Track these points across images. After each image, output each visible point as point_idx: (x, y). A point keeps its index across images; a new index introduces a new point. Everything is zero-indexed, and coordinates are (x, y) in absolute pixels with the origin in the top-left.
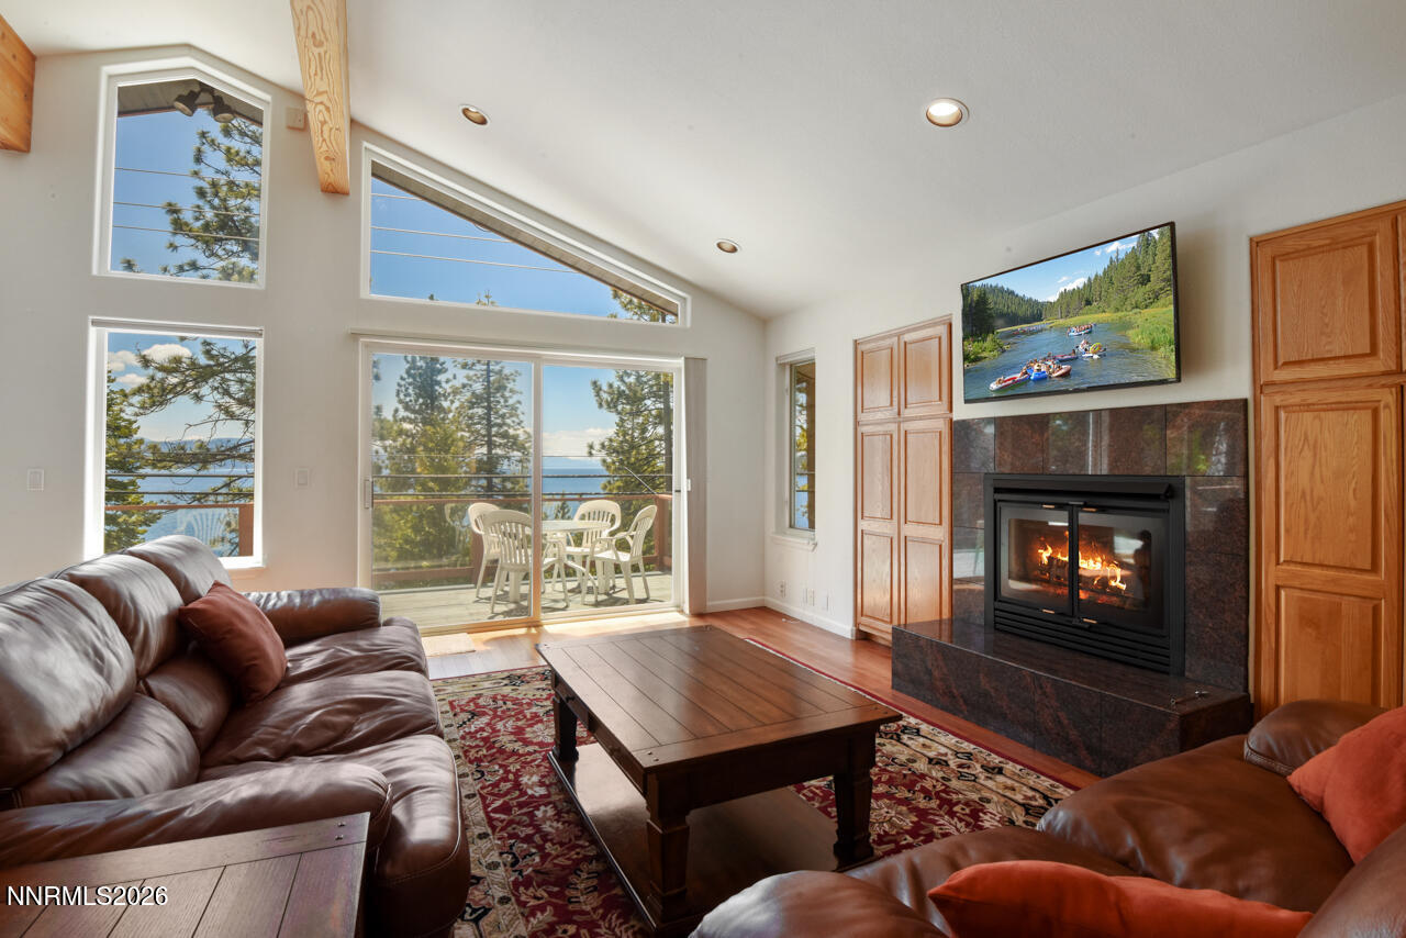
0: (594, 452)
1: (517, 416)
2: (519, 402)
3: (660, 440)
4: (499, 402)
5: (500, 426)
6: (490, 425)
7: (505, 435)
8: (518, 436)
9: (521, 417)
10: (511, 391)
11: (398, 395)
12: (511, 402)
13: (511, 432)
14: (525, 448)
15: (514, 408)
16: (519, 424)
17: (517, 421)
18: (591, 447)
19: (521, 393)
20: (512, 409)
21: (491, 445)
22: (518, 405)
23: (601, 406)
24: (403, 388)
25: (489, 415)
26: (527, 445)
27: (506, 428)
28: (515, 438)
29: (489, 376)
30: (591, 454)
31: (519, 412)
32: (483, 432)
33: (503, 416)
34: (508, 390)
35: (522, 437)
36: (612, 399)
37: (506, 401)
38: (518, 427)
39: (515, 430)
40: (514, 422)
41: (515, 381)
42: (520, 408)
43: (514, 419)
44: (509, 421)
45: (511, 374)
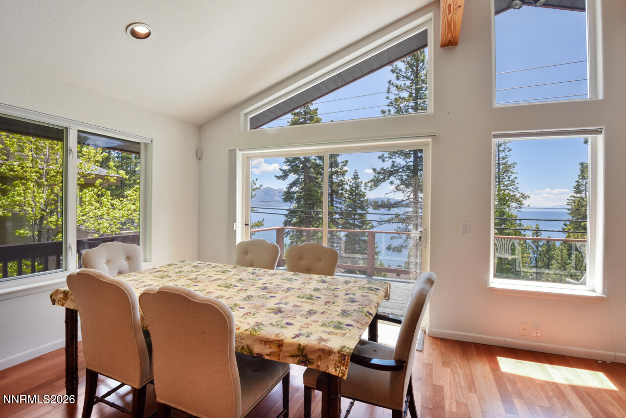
1: (514, 185)
2: (516, 178)
4: (504, 178)
5: (505, 190)
7: (508, 195)
8: (515, 195)
9: (517, 185)
10: (512, 173)
12: (512, 178)
14: (520, 201)
16: (516, 189)
19: (517, 173)
20: (512, 182)
22: (515, 180)
25: (499, 184)
27: (507, 191)
29: (499, 166)
31: (515, 183)
33: (507, 186)
34: (510, 172)
35: (518, 195)
37: (509, 178)
38: (515, 190)
39: (513, 192)
40: (513, 188)
41: (514, 167)
42: (517, 181)
43: (513, 187)
44: (510, 188)
45: (512, 164)
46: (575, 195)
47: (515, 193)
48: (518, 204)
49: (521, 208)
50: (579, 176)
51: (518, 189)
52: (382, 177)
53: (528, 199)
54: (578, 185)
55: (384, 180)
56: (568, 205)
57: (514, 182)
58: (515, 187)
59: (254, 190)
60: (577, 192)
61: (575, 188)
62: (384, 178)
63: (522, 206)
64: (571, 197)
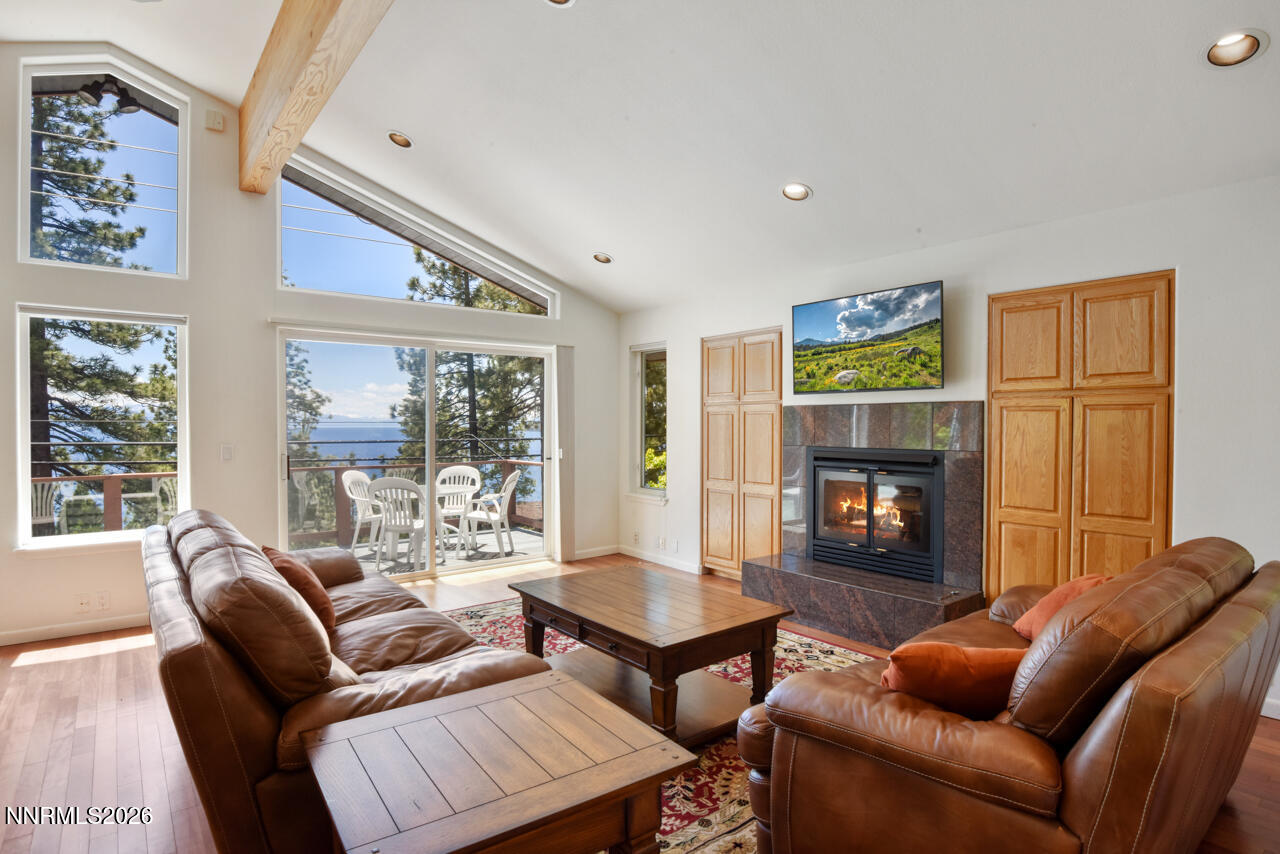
0: (396, 414)
1: (303, 375)
2: (306, 361)
3: (464, 402)
8: (305, 396)
9: (308, 376)
11: (166, 351)
12: (297, 360)
14: (313, 409)
16: (306, 383)
17: (304, 380)
18: (394, 409)
19: (308, 352)
20: (298, 368)
22: (304, 364)
23: (402, 368)
24: (172, 344)
26: (314, 405)
28: (302, 398)
30: (393, 416)
31: (305, 371)
34: (293, 348)
35: (310, 397)
36: (415, 362)
37: (292, 360)
38: (305, 386)
39: (301, 389)
40: (300, 381)
42: (307, 367)
43: (301, 378)
46: (410, 397)
47: (304, 392)
48: (311, 414)
49: (317, 422)
51: (310, 384)
53: (327, 403)
57: (302, 368)
61: (410, 385)
63: (318, 418)
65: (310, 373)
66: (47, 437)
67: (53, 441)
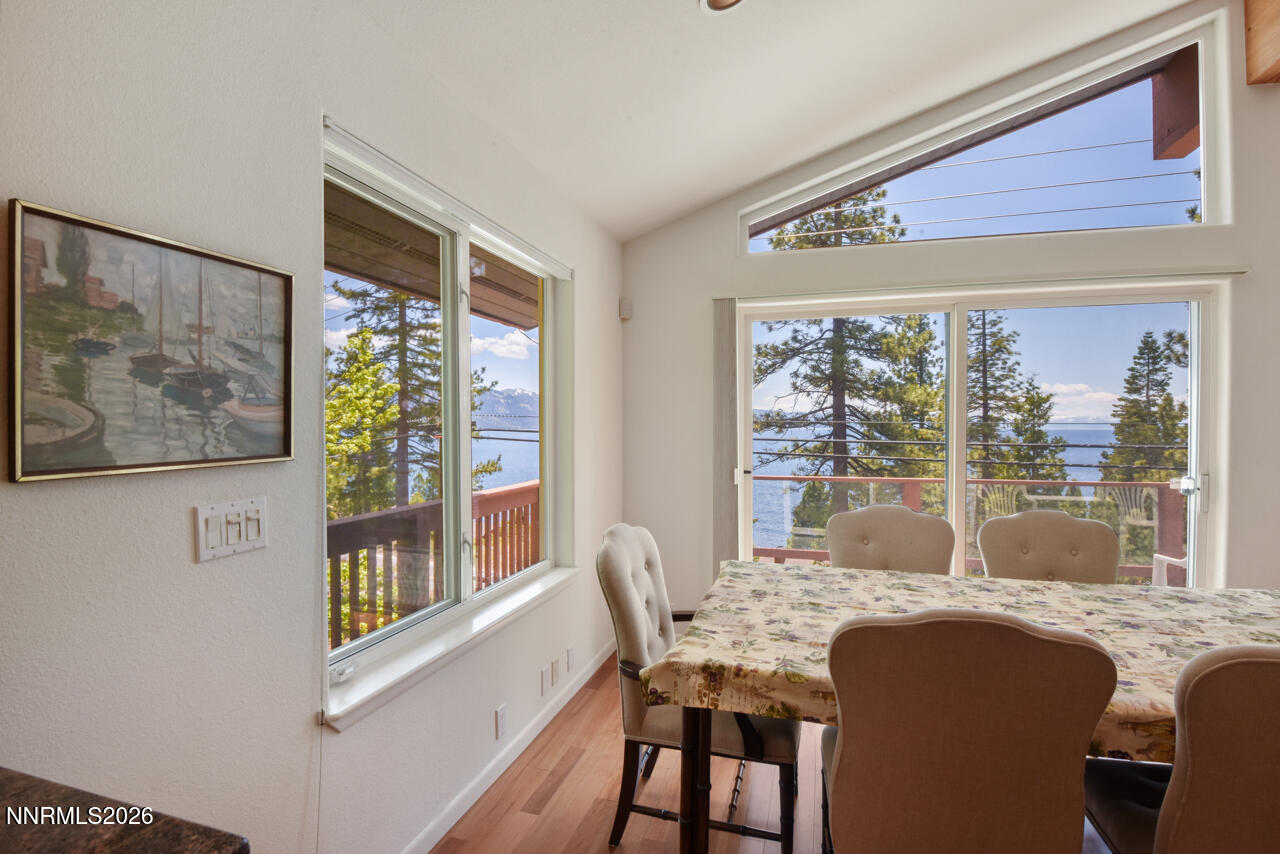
1: (1014, 377)
2: (1018, 364)
4: (995, 364)
5: (997, 388)
6: (985, 388)
7: (1003, 398)
10: (1010, 353)
12: (1010, 363)
13: (1009, 394)
15: (1012, 370)
16: (1018, 386)
19: (1019, 354)
20: (1010, 371)
21: (986, 407)
22: (1016, 367)
25: (985, 377)
29: (985, 340)
31: (1016, 374)
32: (981, 394)
33: (998, 379)
34: (1006, 351)
37: (1005, 363)
38: (1017, 388)
39: (1013, 391)
40: (1012, 384)
41: (1014, 342)
42: (1019, 369)
43: (1011, 380)
44: (1007, 383)
45: (1010, 335)
46: (1127, 396)
47: (1016, 394)
50: (1135, 358)
52: (770, 363)
54: (1134, 377)
55: (773, 368)
56: (1114, 415)
57: (1014, 371)
58: (1017, 382)
59: (480, 392)
60: (1131, 391)
61: (1127, 381)
62: (774, 364)
64: (1120, 399)
65: (1020, 375)
66: (845, 436)
67: (848, 439)
